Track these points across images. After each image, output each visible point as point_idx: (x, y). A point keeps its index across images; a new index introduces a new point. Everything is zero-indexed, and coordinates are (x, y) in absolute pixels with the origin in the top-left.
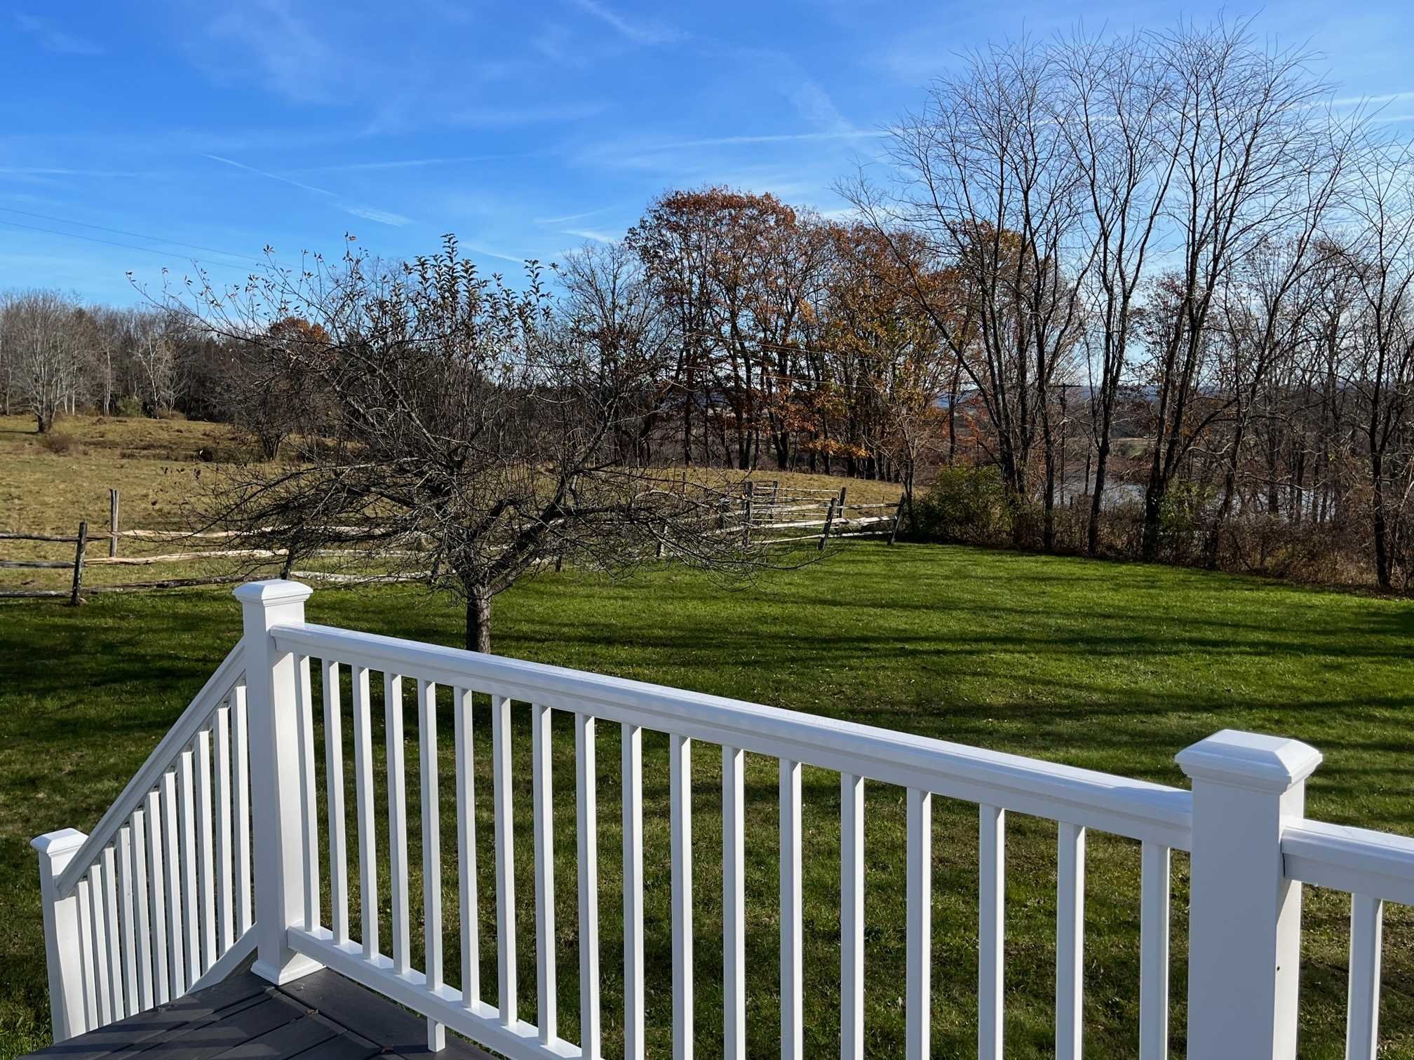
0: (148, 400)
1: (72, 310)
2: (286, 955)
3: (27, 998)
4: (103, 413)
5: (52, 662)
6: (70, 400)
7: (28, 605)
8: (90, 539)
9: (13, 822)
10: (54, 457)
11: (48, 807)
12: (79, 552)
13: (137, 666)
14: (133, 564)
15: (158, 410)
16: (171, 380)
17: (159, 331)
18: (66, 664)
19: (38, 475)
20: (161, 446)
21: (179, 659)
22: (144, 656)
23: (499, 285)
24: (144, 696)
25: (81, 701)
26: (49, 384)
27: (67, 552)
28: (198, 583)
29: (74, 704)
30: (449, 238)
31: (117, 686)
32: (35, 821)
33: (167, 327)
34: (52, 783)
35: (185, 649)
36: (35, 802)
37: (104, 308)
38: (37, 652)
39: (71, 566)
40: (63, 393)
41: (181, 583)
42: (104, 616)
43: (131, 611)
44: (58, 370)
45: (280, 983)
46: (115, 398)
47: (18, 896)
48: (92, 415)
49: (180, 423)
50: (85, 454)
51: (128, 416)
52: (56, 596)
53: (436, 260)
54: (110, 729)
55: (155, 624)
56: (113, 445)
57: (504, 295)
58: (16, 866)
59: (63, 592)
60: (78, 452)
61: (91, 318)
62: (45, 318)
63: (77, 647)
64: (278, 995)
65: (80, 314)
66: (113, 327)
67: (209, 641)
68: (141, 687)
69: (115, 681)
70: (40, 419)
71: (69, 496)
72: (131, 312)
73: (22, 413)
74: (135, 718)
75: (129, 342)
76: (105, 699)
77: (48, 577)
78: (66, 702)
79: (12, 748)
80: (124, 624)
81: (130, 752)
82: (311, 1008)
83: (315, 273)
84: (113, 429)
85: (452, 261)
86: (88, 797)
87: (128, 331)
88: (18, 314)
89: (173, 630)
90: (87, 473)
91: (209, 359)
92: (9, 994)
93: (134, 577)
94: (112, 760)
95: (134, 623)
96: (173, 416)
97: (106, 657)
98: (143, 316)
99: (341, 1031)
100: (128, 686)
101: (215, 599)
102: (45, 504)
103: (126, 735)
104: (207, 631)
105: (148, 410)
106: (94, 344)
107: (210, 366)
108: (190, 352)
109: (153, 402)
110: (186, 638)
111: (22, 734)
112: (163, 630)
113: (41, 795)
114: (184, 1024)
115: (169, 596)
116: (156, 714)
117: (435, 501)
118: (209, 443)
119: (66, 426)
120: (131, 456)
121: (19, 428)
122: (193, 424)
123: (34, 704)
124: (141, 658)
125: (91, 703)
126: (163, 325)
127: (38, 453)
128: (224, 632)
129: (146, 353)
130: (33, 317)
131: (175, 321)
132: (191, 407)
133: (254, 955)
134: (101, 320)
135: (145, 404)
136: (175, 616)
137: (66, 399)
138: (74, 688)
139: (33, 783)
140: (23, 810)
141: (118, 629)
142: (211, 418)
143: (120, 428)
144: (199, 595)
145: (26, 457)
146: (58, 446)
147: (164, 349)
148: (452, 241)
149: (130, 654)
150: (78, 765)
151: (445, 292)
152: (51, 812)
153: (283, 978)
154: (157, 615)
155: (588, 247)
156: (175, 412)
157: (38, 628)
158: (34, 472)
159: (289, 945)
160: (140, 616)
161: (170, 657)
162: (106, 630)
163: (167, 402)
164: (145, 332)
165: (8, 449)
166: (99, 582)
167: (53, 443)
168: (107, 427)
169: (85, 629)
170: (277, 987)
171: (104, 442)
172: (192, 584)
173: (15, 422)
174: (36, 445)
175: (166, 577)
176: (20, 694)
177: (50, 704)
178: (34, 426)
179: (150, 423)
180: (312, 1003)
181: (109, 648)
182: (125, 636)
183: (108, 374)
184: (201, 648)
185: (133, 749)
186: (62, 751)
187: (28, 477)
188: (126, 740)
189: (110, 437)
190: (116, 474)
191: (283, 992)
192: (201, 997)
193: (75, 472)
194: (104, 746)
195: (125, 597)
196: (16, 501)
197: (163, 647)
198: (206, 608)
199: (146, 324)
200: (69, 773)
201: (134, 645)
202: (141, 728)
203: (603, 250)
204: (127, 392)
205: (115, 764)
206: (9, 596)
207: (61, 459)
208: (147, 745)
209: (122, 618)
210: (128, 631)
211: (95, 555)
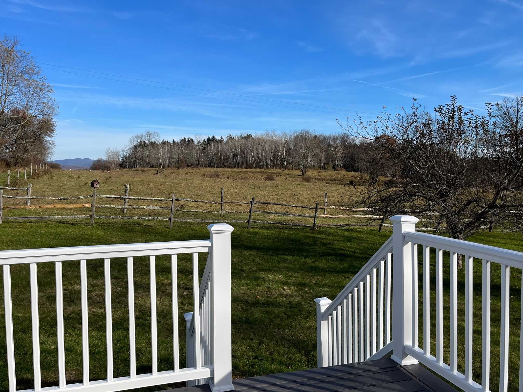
0: (334, 165)
1: (313, 136)
2: (405, 355)
3: (305, 354)
4: (320, 169)
5: (308, 247)
6: (311, 165)
7: (300, 229)
8: (319, 209)
9: (299, 296)
10: (306, 183)
11: (309, 293)
12: (316, 212)
13: (333, 252)
14: (332, 218)
15: (337, 168)
16: (342, 158)
17: (339, 141)
18: (312, 248)
19: (302, 189)
20: (338, 180)
21: (346, 251)
22: (335, 248)
23: (472, 114)
24: (336, 262)
25: (317, 261)
26: (306, 160)
27: (312, 213)
28: (352, 226)
29: (315, 261)
30: (453, 97)
31: (327, 257)
32: (305, 297)
33: (341, 140)
34: (310, 286)
35: (348, 248)
36: (304, 291)
37: (322, 135)
38: (303, 244)
39: (313, 217)
40: (310, 163)
41: (346, 225)
42: (322, 234)
43: (331, 233)
44: (308, 155)
45: (402, 365)
46: (324, 164)
47: (301, 320)
48: (317, 170)
49: (344, 172)
50: (315, 182)
51: (328, 170)
52: (309, 226)
53: (448, 106)
54: (326, 271)
55: (338, 238)
56: (323, 179)
57: (475, 118)
58: (300, 311)
59: (310, 225)
60: (313, 182)
61: (318, 138)
62: (306, 139)
63: (315, 244)
64: (402, 369)
65: (316, 136)
66: (325, 141)
67: (355, 246)
68: (334, 258)
69: (326, 256)
70: (303, 171)
71: (311, 195)
72: (330, 135)
73: (297, 169)
74: (333, 268)
75: (330, 145)
76: (324, 261)
77: (306, 220)
78: (313, 261)
79: (298, 273)
80: (328, 237)
81: (332, 280)
82: (415, 377)
83: (400, 114)
84: (324, 174)
85: (453, 106)
86: (320, 292)
87: (329, 142)
88: (298, 138)
89: (344, 241)
90: (316, 188)
91: (354, 150)
92: (300, 351)
93: (331, 222)
94: (327, 281)
95: (332, 237)
96: (342, 170)
97: (323, 248)
98: (334, 137)
99: (428, 389)
100: (330, 258)
101: (357, 232)
102: (304, 198)
103: (331, 274)
104: (355, 243)
105: (334, 168)
106: (319, 146)
107: (355, 153)
108: (348, 148)
109: (336, 165)
110: (348, 244)
111: (300, 269)
112: (341, 241)
113: (307, 289)
114: (369, 371)
115: (342, 229)
116: (340, 268)
117: (443, 199)
118: (353, 179)
119: (311, 173)
120: (329, 183)
121: (297, 174)
122: (348, 173)
123: (303, 260)
124: (334, 249)
125: (320, 262)
126: (340, 139)
127: (302, 182)
128: (360, 243)
129: (335, 149)
130: (302, 138)
131: (344, 138)
132: (349, 167)
133: (392, 352)
134: (321, 138)
135: (333, 166)
136: (344, 236)
137: (310, 165)
138: (315, 256)
139: (304, 285)
140: (301, 293)
141: (327, 239)
142: (354, 171)
143: (326, 174)
144: (352, 230)
145: (298, 183)
146: (307, 180)
147: (340, 147)
148: (454, 99)
149: (331, 247)
150: (317, 281)
151: (450, 118)
152: (310, 295)
153: (403, 363)
154: (338, 235)
155: (506, 100)
156: (343, 169)
157: (304, 236)
158: (301, 188)
159: (406, 352)
160: (333, 235)
161: (343, 250)
162: (323, 239)
163: (340, 165)
164: (334, 142)
165: (293, 180)
166: (320, 223)
167: (306, 179)
168: (322, 174)
169: (317, 238)
170: (401, 366)
171: (321, 179)
172: (350, 226)
173: (295, 172)
174: (301, 180)
175: (341, 223)
176: (299, 256)
177: (308, 260)
178: (301, 173)
179: (335, 172)
180: (415, 376)
181: (324, 245)
182: (329, 241)
183: (323, 156)
184: (353, 248)
185: (333, 279)
186: (312, 276)
187: (300, 189)
188: (331, 275)
189: (322, 177)
190: (324, 189)
191: (403, 368)
192: (374, 362)
193: (313, 188)
194: (324, 276)
195: (329, 229)
196: (296, 196)
197: (341, 246)
198: (354, 234)
199: (335, 139)
200: (315, 284)
201: (331, 244)
202: (335, 272)
203: (513, 100)
204: (328, 162)
205: (328, 283)
206: (295, 225)
207: (309, 184)
208: (338, 278)
209: (328, 235)
210: (330, 240)
211: (320, 214)
